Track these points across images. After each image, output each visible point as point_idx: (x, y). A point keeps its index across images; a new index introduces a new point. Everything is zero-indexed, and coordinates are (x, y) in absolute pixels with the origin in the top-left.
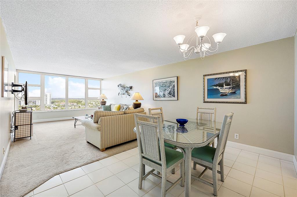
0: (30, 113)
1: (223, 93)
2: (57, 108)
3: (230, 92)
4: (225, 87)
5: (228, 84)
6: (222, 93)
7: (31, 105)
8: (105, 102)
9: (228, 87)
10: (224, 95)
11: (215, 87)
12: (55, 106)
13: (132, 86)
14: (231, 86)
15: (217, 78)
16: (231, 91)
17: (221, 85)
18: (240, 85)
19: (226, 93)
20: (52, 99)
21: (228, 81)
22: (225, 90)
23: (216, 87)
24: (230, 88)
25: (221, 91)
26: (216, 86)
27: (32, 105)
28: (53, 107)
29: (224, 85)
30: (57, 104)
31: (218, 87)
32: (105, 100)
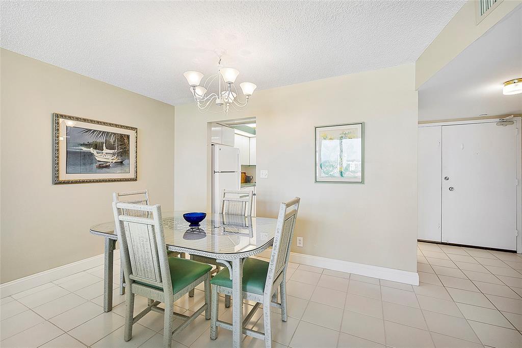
1: (102, 163)
3: (114, 161)
4: (105, 151)
5: (110, 147)
6: (100, 163)
9: (112, 151)
10: (103, 166)
11: (85, 149)
14: (116, 150)
15: (91, 130)
16: (116, 159)
17: (98, 147)
18: (128, 150)
19: (107, 162)
21: (112, 141)
22: (105, 156)
23: (89, 149)
24: (114, 154)
25: (98, 159)
26: (88, 145)
29: (104, 148)
31: (92, 150)
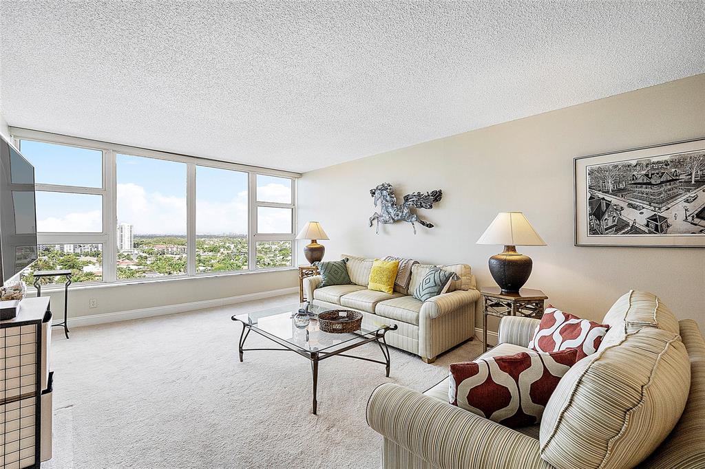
0: (32, 327)
2: (146, 258)
7: (86, 250)
8: (321, 250)
12: (141, 254)
13: (440, 192)
20: (135, 237)
27: (89, 250)
28: (137, 256)
30: (146, 248)
32: (320, 243)
